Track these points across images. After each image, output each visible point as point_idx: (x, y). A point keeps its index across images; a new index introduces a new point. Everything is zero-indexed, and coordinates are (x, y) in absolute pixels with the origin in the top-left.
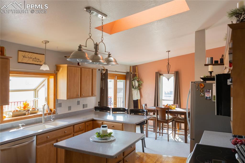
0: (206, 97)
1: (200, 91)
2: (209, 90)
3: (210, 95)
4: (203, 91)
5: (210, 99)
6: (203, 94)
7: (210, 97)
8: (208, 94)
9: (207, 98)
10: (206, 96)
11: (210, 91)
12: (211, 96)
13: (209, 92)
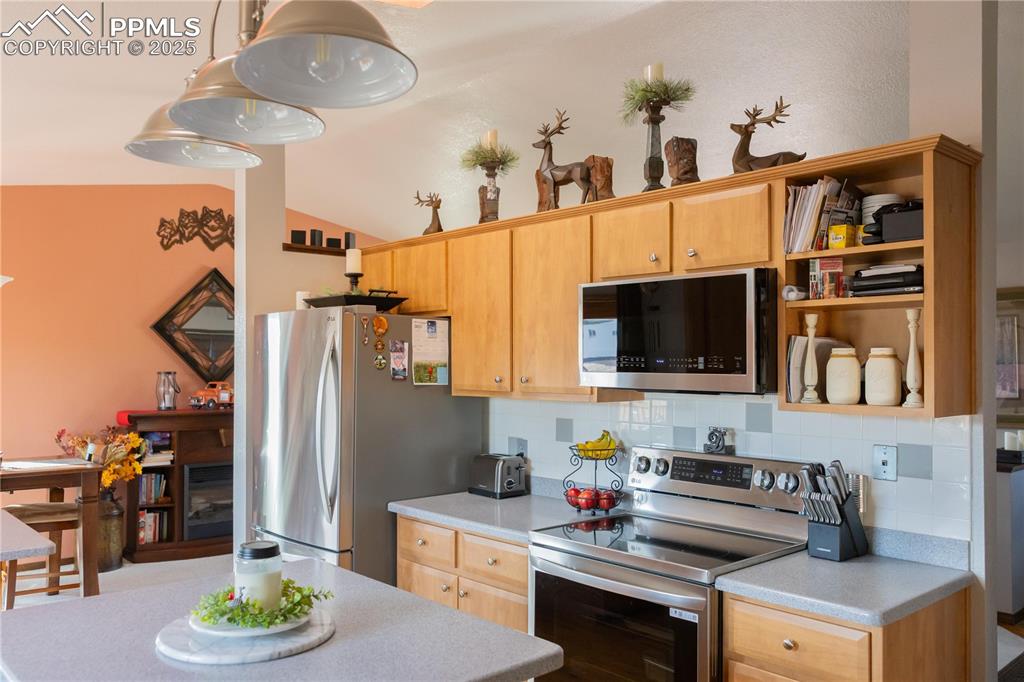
0: (394, 369)
1: (376, 346)
2: (403, 342)
3: (406, 362)
4: (383, 345)
5: (405, 378)
6: (384, 358)
7: (405, 369)
8: (398, 357)
9: (395, 372)
10: (393, 365)
11: (406, 345)
12: (406, 367)
13: (402, 350)
